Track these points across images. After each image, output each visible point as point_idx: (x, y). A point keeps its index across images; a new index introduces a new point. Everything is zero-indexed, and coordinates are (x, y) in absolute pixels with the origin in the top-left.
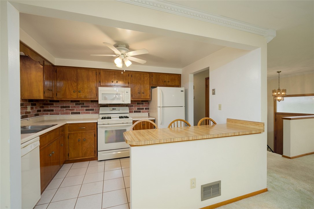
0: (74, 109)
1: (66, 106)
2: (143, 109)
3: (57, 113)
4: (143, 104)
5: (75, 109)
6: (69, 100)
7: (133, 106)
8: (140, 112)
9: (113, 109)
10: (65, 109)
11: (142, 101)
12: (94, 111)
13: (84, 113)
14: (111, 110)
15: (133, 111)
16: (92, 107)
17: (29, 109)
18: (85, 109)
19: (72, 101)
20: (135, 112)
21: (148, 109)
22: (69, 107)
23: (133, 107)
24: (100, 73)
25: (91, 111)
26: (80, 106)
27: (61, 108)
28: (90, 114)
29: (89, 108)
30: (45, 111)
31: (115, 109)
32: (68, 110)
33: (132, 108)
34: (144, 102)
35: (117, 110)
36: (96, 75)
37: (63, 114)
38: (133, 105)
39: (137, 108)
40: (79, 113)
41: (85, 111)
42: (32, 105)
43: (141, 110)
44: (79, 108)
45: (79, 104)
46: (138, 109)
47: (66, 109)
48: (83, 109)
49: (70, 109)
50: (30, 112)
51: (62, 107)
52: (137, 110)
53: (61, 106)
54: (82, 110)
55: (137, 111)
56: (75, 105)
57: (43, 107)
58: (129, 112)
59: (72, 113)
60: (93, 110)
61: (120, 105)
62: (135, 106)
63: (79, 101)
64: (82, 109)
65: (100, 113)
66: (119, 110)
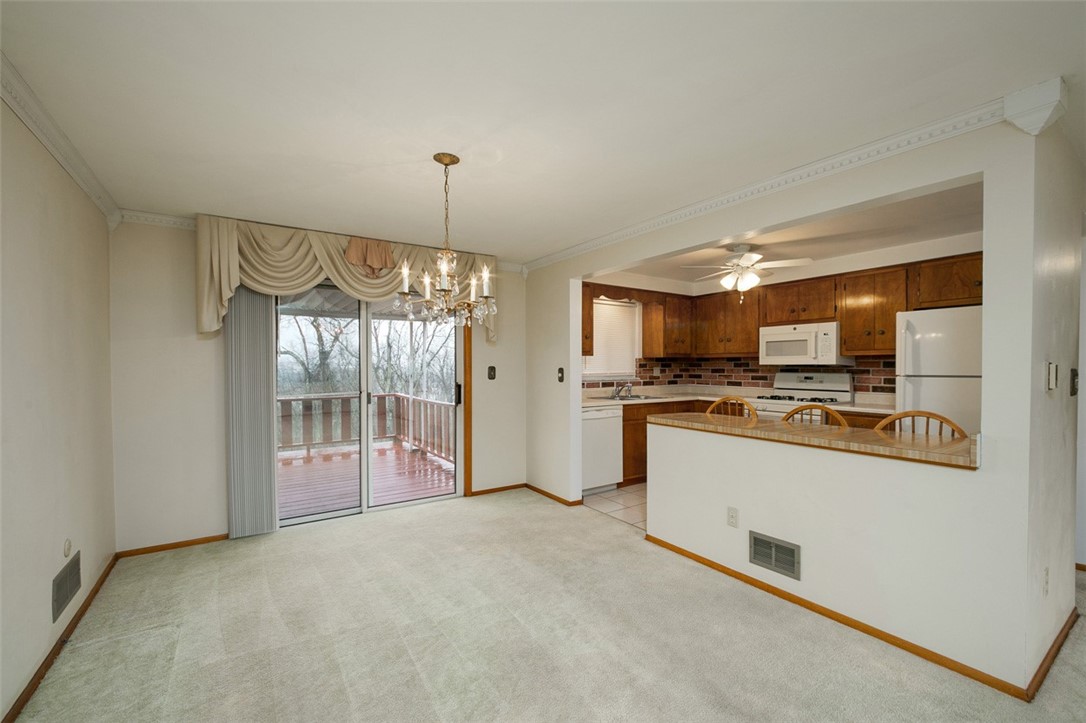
1: (720, 369)
3: (706, 381)
5: (733, 375)
6: (725, 358)
7: (868, 372)
9: (806, 378)
10: (718, 374)
12: (768, 381)
13: (749, 384)
14: (801, 381)
15: (871, 385)
16: (764, 372)
17: (657, 372)
18: (750, 375)
19: (729, 359)
20: (875, 389)
22: (723, 371)
23: (871, 376)
25: (761, 382)
26: (742, 369)
27: (712, 373)
28: (759, 386)
29: (758, 373)
30: (691, 376)
31: (811, 378)
32: (722, 377)
33: (863, 379)
35: (816, 382)
36: (759, 300)
38: (871, 369)
39: (883, 378)
40: (739, 384)
41: (750, 380)
42: (663, 366)
44: (738, 374)
45: (740, 365)
46: (885, 381)
50: (658, 378)
51: (714, 371)
52: (882, 385)
53: (712, 369)
54: (746, 378)
55: (881, 387)
56: (733, 368)
57: (687, 370)
58: (847, 387)
59: (729, 384)
60: (765, 378)
62: (878, 371)
63: (739, 359)
64: (745, 376)
65: (775, 386)
66: (821, 382)
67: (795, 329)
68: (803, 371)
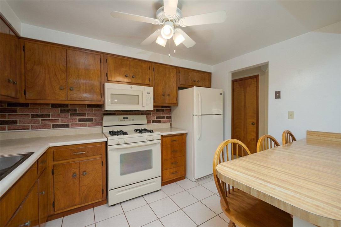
0: (58, 119)
1: (43, 114)
2: (163, 118)
3: (24, 126)
4: (163, 110)
5: (60, 119)
6: (49, 104)
7: (150, 114)
8: (159, 122)
9: (124, 118)
10: (40, 119)
11: (163, 107)
12: (94, 122)
13: (77, 125)
14: (121, 121)
15: (151, 120)
16: (90, 116)
18: (78, 118)
19: (54, 105)
20: (153, 122)
21: (171, 117)
22: (48, 115)
24: (107, 60)
25: (87, 122)
26: (69, 113)
27: (32, 118)
28: (86, 126)
29: (85, 116)
31: (127, 118)
32: (46, 121)
33: (150, 117)
34: (165, 109)
35: (130, 121)
36: (101, 62)
37: (37, 129)
39: (156, 116)
40: (67, 126)
41: (78, 122)
43: (161, 120)
44: (66, 118)
45: (68, 111)
46: (157, 118)
47: (42, 120)
48: (75, 119)
49: (50, 118)
51: (33, 116)
52: (156, 120)
53: (31, 114)
55: (155, 121)
56: (59, 113)
58: (146, 122)
59: (54, 126)
60: (91, 120)
61: (134, 112)
63: (67, 105)
64: (72, 119)
65: (104, 125)
66: (133, 120)
67: (131, 88)
68: (121, 114)
